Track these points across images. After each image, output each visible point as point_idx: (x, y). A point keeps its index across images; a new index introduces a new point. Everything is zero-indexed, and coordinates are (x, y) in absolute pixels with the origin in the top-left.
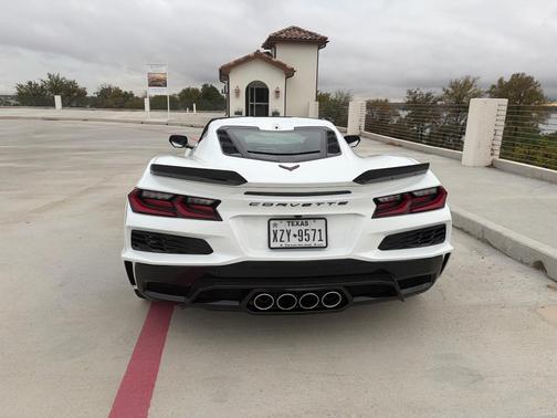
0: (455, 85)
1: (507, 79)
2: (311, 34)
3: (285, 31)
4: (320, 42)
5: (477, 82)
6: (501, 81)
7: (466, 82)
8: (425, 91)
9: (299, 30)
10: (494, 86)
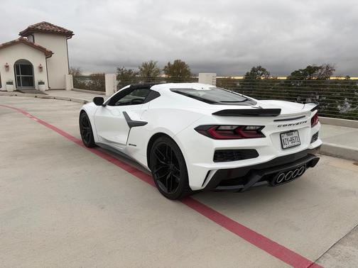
0: (145, 65)
1: (172, 63)
2: (59, 28)
3: (40, 24)
4: (68, 34)
5: (157, 64)
6: (169, 64)
7: (151, 64)
8: (128, 69)
9: (50, 25)
10: (166, 67)
